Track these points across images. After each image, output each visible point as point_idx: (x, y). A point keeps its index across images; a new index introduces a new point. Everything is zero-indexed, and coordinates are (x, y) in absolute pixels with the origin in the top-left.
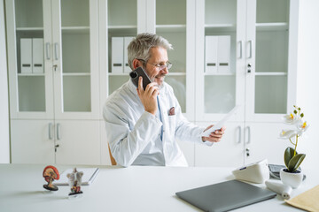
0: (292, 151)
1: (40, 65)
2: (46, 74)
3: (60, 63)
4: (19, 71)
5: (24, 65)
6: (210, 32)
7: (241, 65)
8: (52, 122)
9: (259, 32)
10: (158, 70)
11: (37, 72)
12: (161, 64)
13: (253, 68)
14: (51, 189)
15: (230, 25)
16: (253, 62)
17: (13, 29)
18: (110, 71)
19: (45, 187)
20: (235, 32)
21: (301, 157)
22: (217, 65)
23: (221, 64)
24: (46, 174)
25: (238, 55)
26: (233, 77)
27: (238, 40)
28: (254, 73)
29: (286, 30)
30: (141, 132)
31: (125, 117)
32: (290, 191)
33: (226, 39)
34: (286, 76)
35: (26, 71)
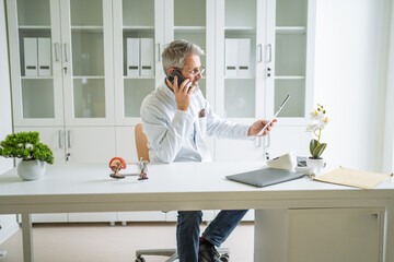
0: (316, 142)
1: (47, 68)
2: (54, 77)
3: (70, 65)
4: (23, 74)
5: (29, 68)
6: (229, 34)
7: (260, 68)
8: (62, 129)
9: (279, 35)
10: (192, 76)
11: (44, 74)
12: (196, 70)
13: (272, 72)
14: (118, 177)
15: (250, 28)
16: (272, 65)
17: (15, 27)
18: (125, 74)
19: (113, 176)
20: (255, 34)
21: (323, 146)
22: (237, 68)
23: (241, 68)
24: (113, 164)
25: (258, 58)
26: (253, 80)
27: (258, 43)
28: (273, 77)
29: (305, 33)
30: (177, 129)
31: (164, 117)
32: (315, 171)
33: (246, 42)
34: (304, 80)
35: (30, 74)
